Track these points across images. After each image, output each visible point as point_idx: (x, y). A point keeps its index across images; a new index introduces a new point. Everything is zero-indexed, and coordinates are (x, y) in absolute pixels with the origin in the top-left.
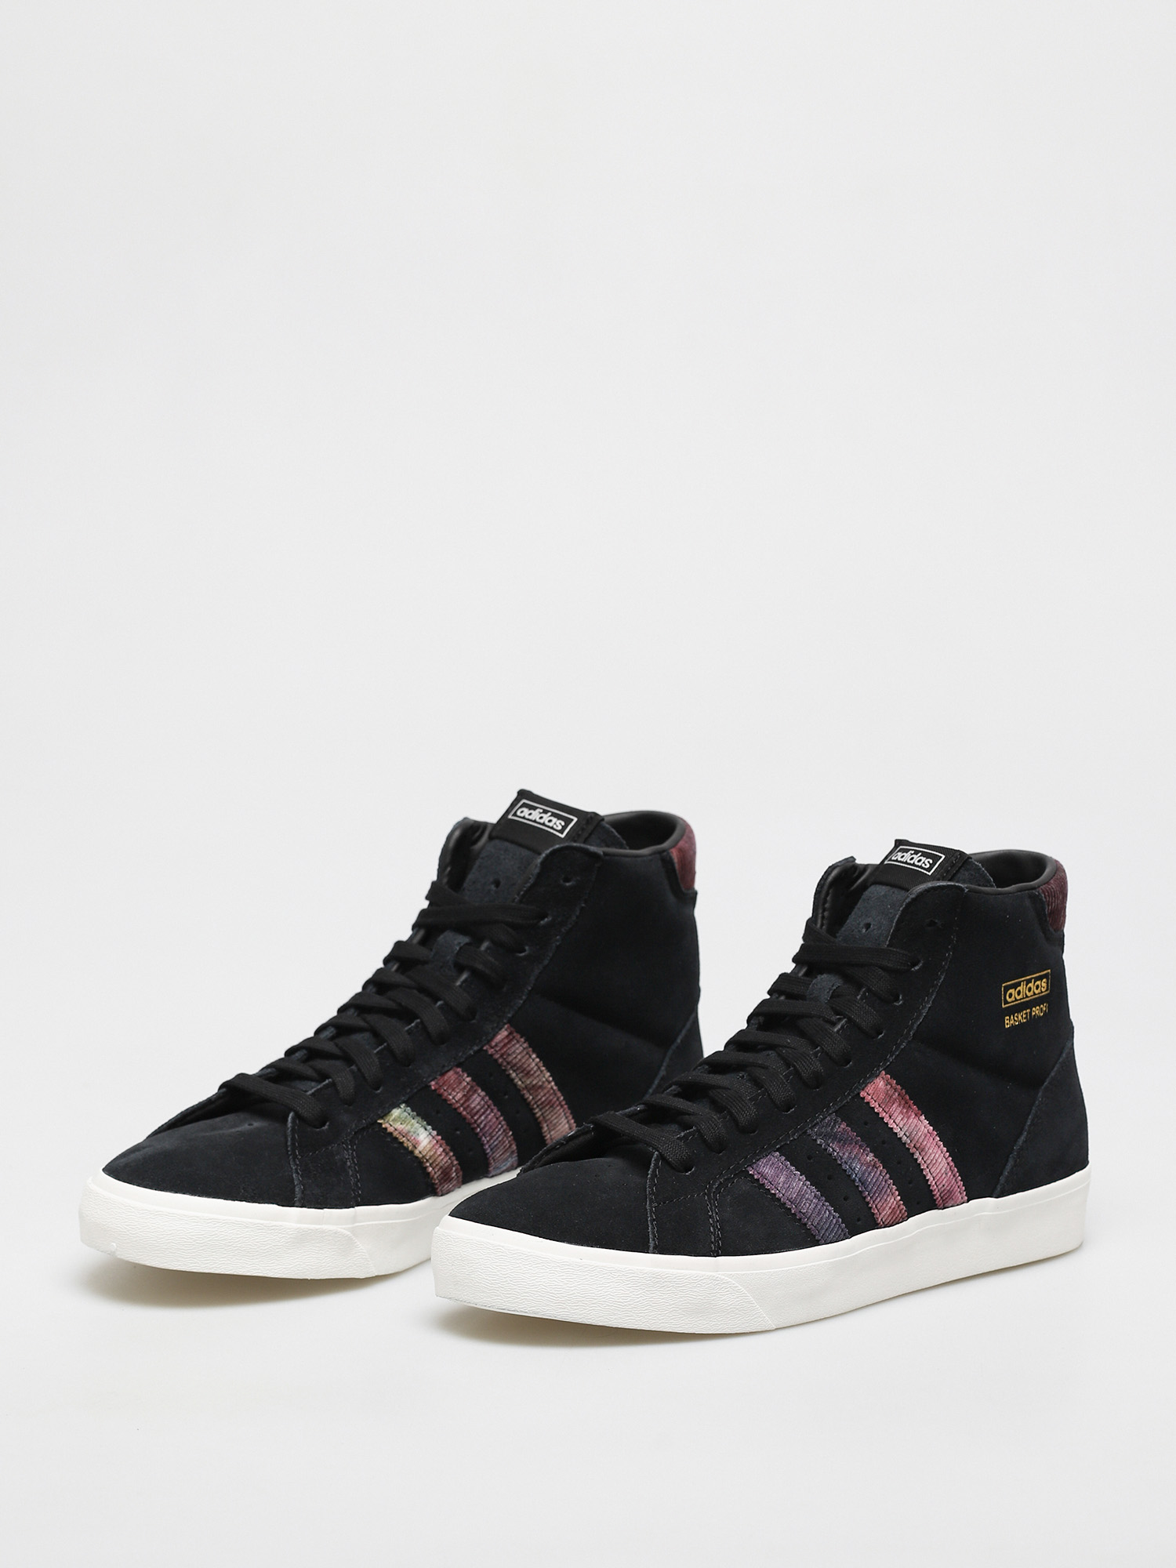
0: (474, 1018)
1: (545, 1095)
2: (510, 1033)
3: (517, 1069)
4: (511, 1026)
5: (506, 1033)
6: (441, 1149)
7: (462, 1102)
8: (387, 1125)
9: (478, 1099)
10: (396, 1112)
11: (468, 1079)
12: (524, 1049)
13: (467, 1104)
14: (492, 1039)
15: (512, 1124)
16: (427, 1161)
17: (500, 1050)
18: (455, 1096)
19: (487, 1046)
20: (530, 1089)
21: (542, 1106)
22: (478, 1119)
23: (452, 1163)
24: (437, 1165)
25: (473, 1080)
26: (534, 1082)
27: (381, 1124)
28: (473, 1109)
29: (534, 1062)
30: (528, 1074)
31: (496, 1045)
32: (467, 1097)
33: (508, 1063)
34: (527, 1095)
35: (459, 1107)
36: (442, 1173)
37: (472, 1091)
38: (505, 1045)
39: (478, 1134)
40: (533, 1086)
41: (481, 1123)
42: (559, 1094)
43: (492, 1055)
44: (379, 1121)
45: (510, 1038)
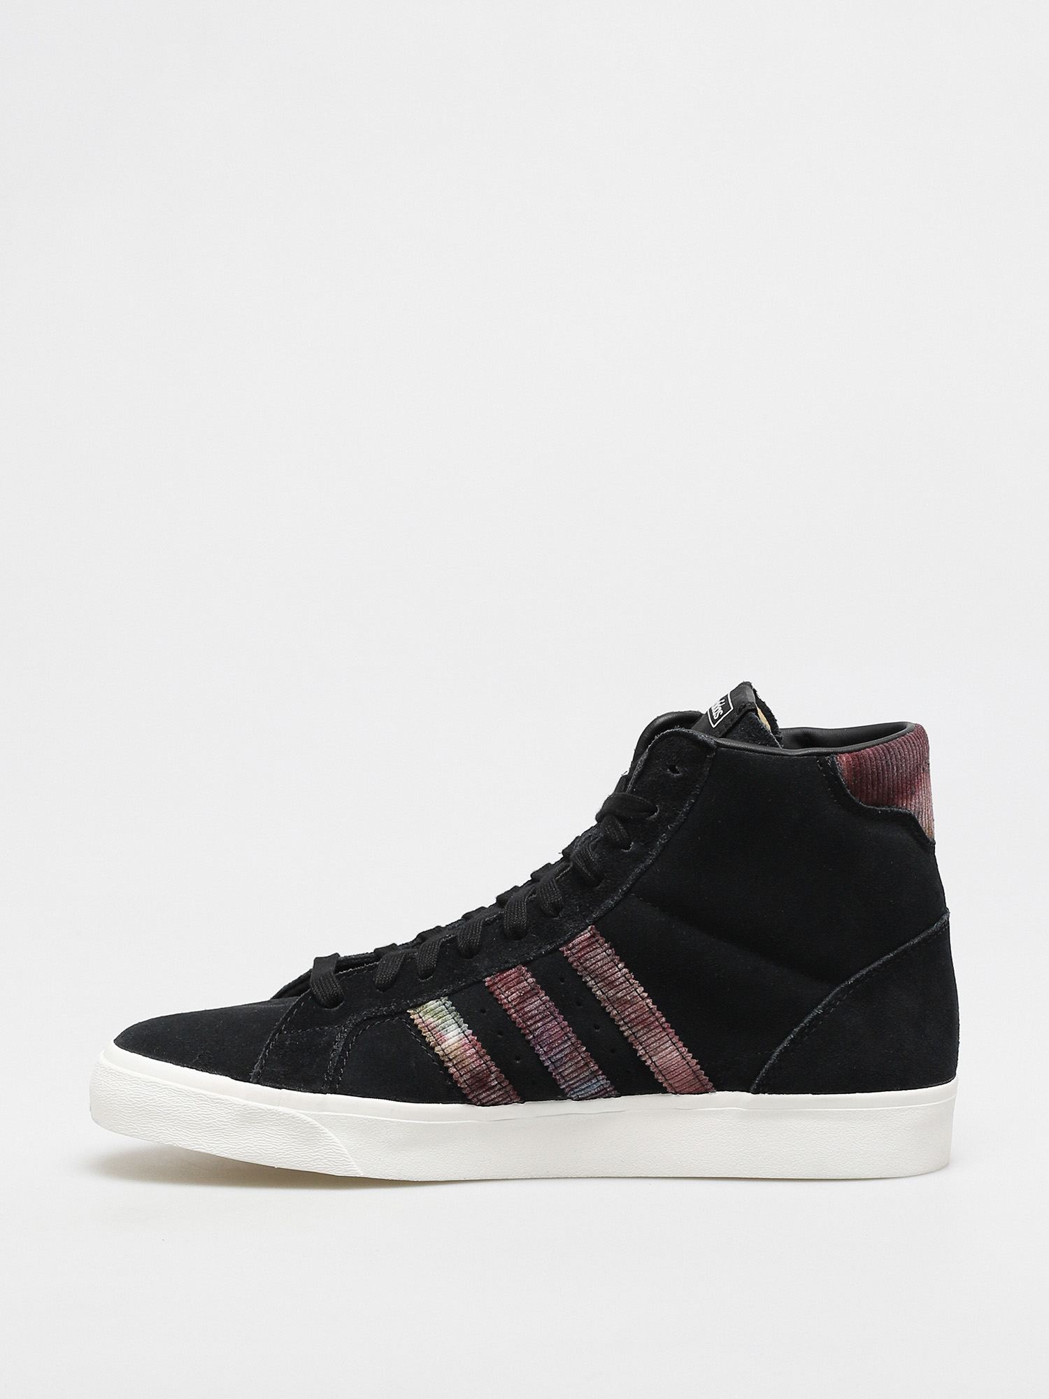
0: (558, 915)
1: (635, 1012)
2: (593, 936)
3: (597, 977)
4: (596, 928)
5: (588, 935)
6: (473, 1050)
7: (514, 1003)
8: (416, 1016)
9: (536, 1004)
10: (432, 1004)
11: (531, 980)
12: (609, 955)
13: (521, 1006)
14: (570, 940)
15: (585, 1037)
16: (450, 1060)
17: (576, 953)
18: (508, 997)
19: (565, 948)
20: (614, 1002)
21: (631, 1023)
22: (531, 1025)
23: (488, 1068)
24: (463, 1067)
25: (537, 982)
26: (619, 995)
27: (409, 1014)
28: (526, 1013)
29: (621, 971)
30: (611, 985)
31: (574, 947)
32: (523, 999)
33: (586, 969)
34: (610, 1008)
35: (510, 1009)
36: (471, 1077)
37: (531, 993)
38: (583, 948)
39: (529, 1041)
40: (618, 999)
41: (536, 1030)
42: (658, 1014)
43: (567, 958)
44: (408, 1011)
45: (591, 942)
